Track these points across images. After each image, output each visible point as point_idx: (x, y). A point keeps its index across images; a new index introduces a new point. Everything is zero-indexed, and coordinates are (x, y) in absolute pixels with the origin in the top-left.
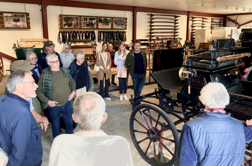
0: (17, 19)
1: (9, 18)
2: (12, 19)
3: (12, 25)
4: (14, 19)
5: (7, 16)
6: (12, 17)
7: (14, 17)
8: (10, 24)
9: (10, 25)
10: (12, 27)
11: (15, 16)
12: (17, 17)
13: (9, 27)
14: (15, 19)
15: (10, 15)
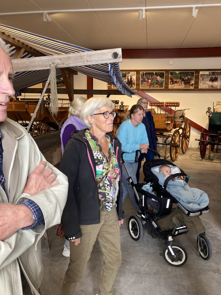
0: (215, 78)
1: (205, 77)
2: (209, 79)
3: (207, 85)
4: (210, 78)
5: (204, 75)
6: (210, 75)
7: (211, 75)
8: (205, 84)
9: (206, 86)
10: (207, 88)
11: (213, 73)
12: (215, 75)
13: (204, 88)
14: (213, 78)
15: (207, 73)
